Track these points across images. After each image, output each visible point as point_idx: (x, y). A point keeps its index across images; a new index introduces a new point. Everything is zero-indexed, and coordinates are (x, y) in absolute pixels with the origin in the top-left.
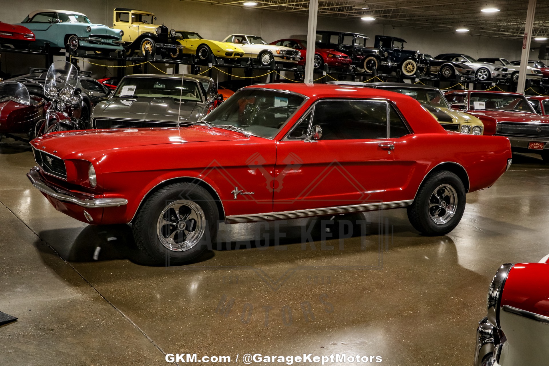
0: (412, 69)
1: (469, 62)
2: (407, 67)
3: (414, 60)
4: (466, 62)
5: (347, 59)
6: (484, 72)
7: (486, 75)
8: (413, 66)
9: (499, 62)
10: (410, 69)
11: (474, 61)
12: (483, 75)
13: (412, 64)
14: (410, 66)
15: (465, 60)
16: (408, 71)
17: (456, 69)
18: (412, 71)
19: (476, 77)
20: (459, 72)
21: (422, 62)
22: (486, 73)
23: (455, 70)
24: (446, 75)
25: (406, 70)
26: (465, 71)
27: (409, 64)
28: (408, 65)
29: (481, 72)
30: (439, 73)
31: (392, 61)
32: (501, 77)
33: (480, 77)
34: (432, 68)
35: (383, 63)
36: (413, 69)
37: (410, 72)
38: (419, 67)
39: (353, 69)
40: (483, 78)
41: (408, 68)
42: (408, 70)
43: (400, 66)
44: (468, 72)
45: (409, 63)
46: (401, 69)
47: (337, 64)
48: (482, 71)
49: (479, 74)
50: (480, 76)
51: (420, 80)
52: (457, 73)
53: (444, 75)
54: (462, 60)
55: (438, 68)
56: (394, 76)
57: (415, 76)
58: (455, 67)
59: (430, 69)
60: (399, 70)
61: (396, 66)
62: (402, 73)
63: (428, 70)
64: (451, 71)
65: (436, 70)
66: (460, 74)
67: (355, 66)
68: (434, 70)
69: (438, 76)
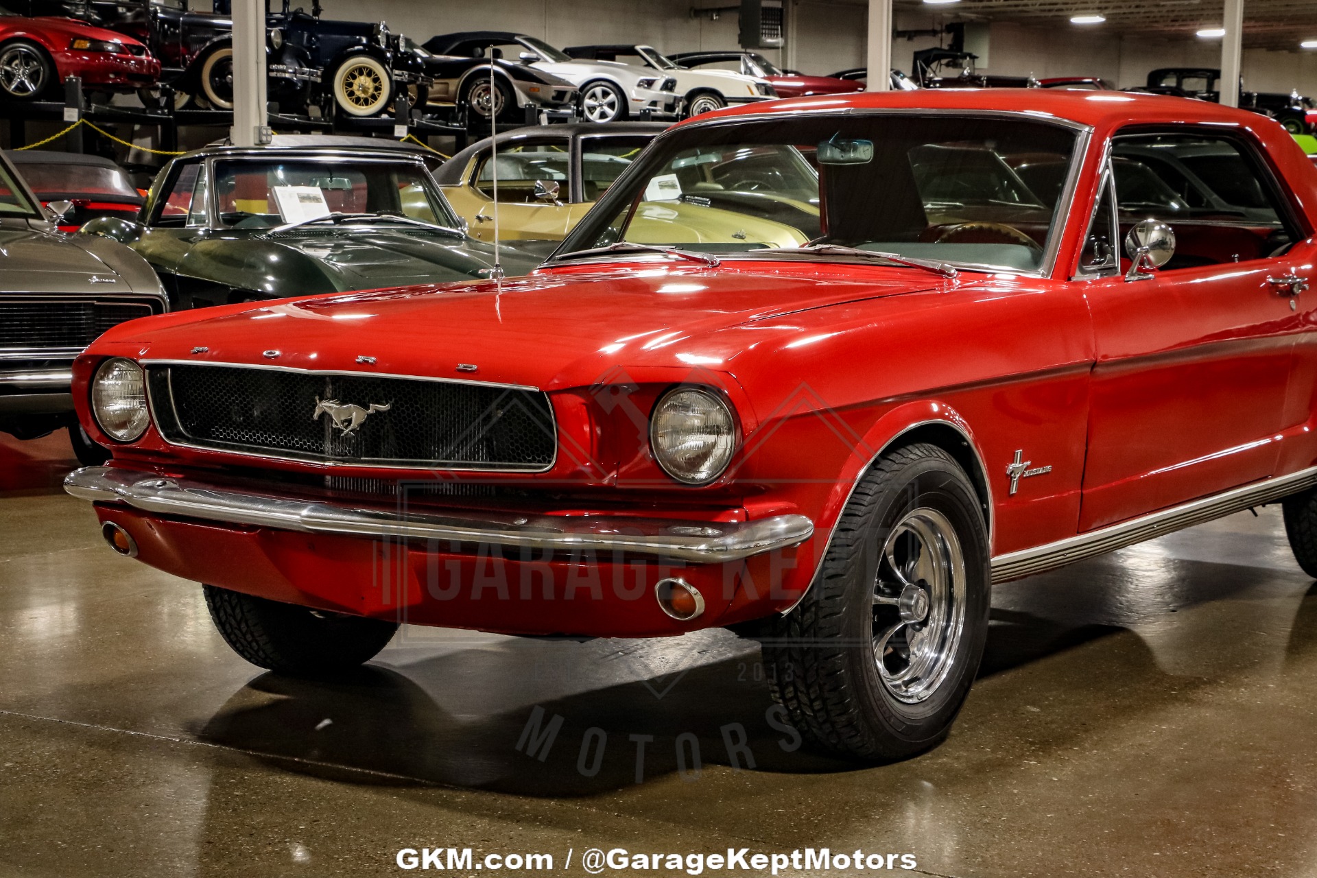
0: (371, 91)
1: (545, 61)
2: (351, 85)
3: (378, 56)
4: (537, 60)
5: (144, 57)
6: (605, 94)
7: (611, 105)
8: (376, 80)
9: (638, 57)
10: (365, 91)
11: (559, 56)
12: (601, 105)
13: (370, 73)
14: (363, 80)
15: (533, 55)
16: (357, 101)
17: (520, 87)
18: (374, 98)
19: (580, 113)
20: (530, 95)
21: (403, 61)
22: (612, 97)
23: (516, 88)
24: (483, 109)
25: (351, 94)
26: (549, 93)
27: (361, 74)
28: (354, 78)
29: (594, 96)
30: (460, 101)
31: (301, 59)
32: (660, 110)
33: (592, 114)
34: (436, 88)
35: (278, 71)
36: (378, 89)
37: (366, 102)
38: (397, 81)
39: (162, 95)
40: (603, 115)
41: (355, 87)
42: (359, 93)
43: (327, 84)
44: (561, 95)
45: (361, 71)
46: (333, 94)
47: (112, 76)
48: (598, 91)
49: (588, 102)
50: (592, 109)
51: (410, 130)
52: (523, 100)
53: (478, 109)
54: (523, 55)
55: (454, 85)
56: (316, 119)
57: (385, 116)
58: (512, 80)
59: (430, 89)
60: (326, 95)
61: (319, 80)
62: (340, 108)
63: (423, 92)
64: (502, 95)
65: (447, 92)
66: (535, 106)
67: (170, 85)
68: (438, 92)
69: (460, 115)
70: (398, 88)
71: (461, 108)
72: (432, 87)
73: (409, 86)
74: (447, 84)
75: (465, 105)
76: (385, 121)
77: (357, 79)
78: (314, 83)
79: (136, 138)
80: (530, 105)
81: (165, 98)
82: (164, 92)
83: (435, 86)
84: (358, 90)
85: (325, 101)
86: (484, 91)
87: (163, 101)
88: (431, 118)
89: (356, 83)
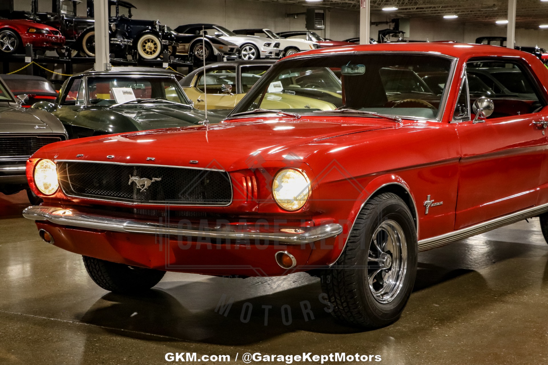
0: (153, 49)
1: (226, 36)
2: (144, 46)
3: (156, 34)
4: (222, 35)
5: (58, 35)
6: (250, 49)
7: (253, 54)
8: (155, 44)
9: (264, 34)
10: (150, 49)
11: (231, 34)
12: (249, 54)
13: (152, 41)
14: (150, 44)
15: (220, 33)
16: (147, 53)
17: (215, 46)
18: (154, 51)
19: (240, 57)
20: (219, 50)
21: (166, 36)
22: (253, 50)
23: (213, 47)
24: (200, 56)
25: (145, 50)
26: (227, 49)
27: (149, 42)
28: (146, 43)
29: (246, 50)
30: (190, 53)
31: (124, 36)
32: (273, 56)
33: (245, 57)
34: (180, 47)
35: (114, 41)
36: (156, 48)
37: (151, 53)
38: (163, 45)
39: (66, 51)
40: (250, 58)
41: (146, 47)
42: (148, 50)
43: (135, 46)
44: (232, 50)
45: (149, 40)
46: (137, 50)
47: (45, 43)
48: (247, 48)
49: (243, 52)
50: (245, 55)
51: (169, 65)
52: (216, 52)
53: (197, 56)
54: (216, 33)
55: (187, 46)
56: (130, 61)
57: (159, 59)
58: (211, 43)
59: (177, 48)
60: (134, 50)
61: (131, 44)
62: (140, 56)
63: (174, 49)
64: (208, 50)
65: (184, 49)
66: (221, 54)
67: (69, 47)
68: (181, 49)
69: (190, 58)
70: (164, 47)
71: (191, 55)
72: (178, 47)
73: (169, 47)
74: (185, 45)
75: (192, 54)
76: (159, 61)
77: (147, 44)
78: (129, 46)
79: (56, 69)
80: (219, 54)
81: (67, 52)
82: (67, 50)
83: (179, 46)
84: (148, 48)
85: (134, 53)
86: (200, 48)
87: (66, 54)
88: (178, 60)
89: (147, 45)
